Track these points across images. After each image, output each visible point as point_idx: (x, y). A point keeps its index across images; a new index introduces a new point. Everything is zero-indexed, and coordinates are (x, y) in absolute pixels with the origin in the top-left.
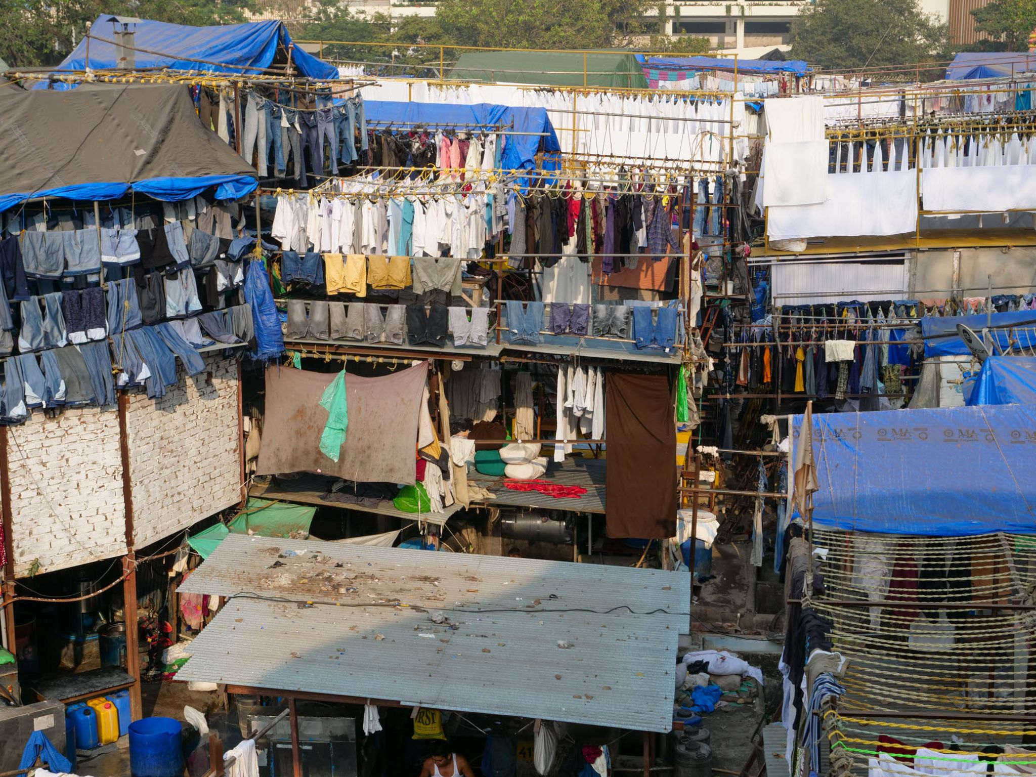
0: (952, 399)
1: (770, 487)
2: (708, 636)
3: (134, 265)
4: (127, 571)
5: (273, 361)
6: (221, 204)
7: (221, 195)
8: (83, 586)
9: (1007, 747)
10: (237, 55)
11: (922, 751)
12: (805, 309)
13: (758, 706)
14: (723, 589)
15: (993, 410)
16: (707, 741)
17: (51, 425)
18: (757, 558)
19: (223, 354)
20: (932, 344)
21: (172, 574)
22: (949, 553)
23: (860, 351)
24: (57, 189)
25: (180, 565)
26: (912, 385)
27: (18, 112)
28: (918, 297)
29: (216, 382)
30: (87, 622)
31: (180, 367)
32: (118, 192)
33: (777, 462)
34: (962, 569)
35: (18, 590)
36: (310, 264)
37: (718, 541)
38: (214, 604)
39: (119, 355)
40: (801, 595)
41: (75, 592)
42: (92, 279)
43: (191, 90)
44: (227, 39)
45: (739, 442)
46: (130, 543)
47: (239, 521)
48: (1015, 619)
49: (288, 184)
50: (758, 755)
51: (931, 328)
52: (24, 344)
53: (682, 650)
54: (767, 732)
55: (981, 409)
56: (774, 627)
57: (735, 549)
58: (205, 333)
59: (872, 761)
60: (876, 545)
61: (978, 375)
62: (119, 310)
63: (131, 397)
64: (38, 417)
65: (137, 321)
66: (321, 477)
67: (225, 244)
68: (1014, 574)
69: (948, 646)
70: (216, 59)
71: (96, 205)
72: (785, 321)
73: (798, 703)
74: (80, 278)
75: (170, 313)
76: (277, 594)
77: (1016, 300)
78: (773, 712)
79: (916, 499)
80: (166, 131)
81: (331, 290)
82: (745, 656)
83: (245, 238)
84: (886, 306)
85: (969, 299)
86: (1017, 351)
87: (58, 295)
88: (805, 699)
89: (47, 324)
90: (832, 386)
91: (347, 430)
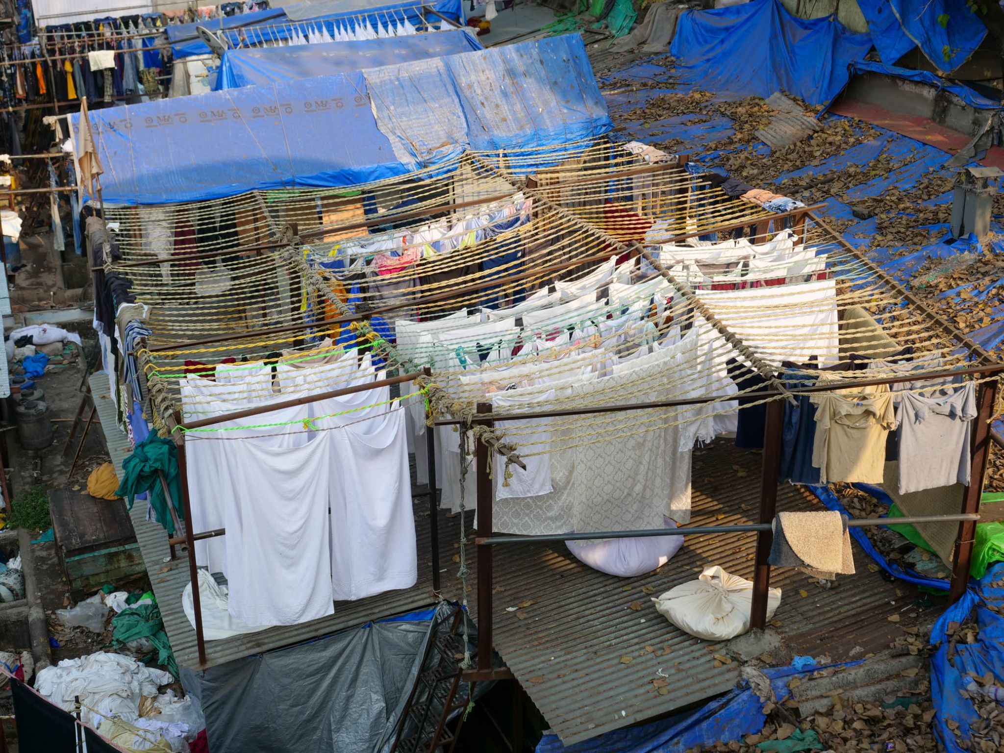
0: (199, 89)
1: (60, 183)
2: (28, 315)
9: (284, 351)
11: (220, 367)
12: (66, 27)
13: (81, 363)
14: (35, 274)
15: (235, 92)
16: (42, 398)
18: (60, 243)
20: (178, 47)
22: (217, 212)
23: (119, 59)
26: (167, 84)
28: (161, 9)
33: (64, 164)
34: (229, 225)
37: (23, 235)
40: (103, 262)
45: (25, 149)
48: (276, 255)
50: (87, 401)
51: (174, 35)
53: (7, 330)
54: (93, 381)
55: (226, 92)
56: (84, 297)
57: (39, 240)
59: (182, 382)
60: (158, 214)
61: (220, 68)
68: (270, 221)
69: (227, 285)
72: (50, 38)
73: (115, 350)
77: (240, 6)
78: (95, 362)
79: (186, 172)
82: (63, 326)
84: (135, 19)
85: (203, 8)
86: (246, 46)
88: (120, 346)
90: (100, 92)
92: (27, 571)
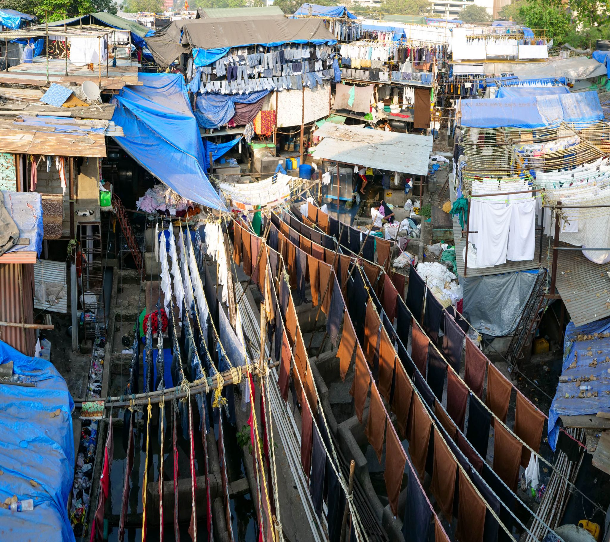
0: (492, 96)
1: (452, 117)
2: (437, 152)
3: (309, 59)
4: (302, 129)
5: (338, 82)
6: (329, 46)
7: (329, 44)
8: (291, 131)
9: (503, 177)
10: (335, 13)
11: (484, 179)
12: (461, 76)
13: (448, 169)
14: (441, 141)
15: (501, 99)
16: (436, 177)
17: (288, 93)
18: (449, 133)
19: (327, 80)
20: (488, 84)
21: (311, 131)
22: (491, 132)
23: (473, 85)
24: (293, 41)
25: (313, 129)
26: (484, 93)
27: (286, 23)
28: (486, 73)
29: (325, 86)
30: (291, 140)
31: (317, 82)
32: (306, 42)
33: (453, 111)
34: (494, 137)
35: (278, 130)
36: (348, 60)
37: (440, 129)
38: (320, 139)
39: (304, 78)
40: (458, 142)
41: (289, 132)
42: (299, 61)
43: (324, 20)
44: (333, 10)
45: (445, 106)
46: (303, 122)
47: (328, 119)
48: (505, 147)
49: (344, 42)
50: (447, 181)
51: (488, 81)
52: (283, 74)
53: (430, 155)
54: (450, 175)
55: (499, 99)
56: (452, 150)
57: (444, 131)
58: (323, 75)
59: (473, 182)
60: (475, 130)
61: (498, 91)
62: (304, 68)
63: (306, 88)
64: (285, 91)
65: (308, 71)
66: (348, 110)
67: (329, 55)
68: (505, 136)
69: (491, 154)
70: (330, 14)
71: (301, 44)
72: (456, 78)
73: (457, 168)
74: (297, 60)
75: (316, 70)
76: (336, 137)
77: (506, 75)
78: (451, 171)
79: (485, 119)
80: (318, 29)
81: (352, 67)
82: (445, 157)
83: (334, 54)
84: (478, 75)
85: (497, 74)
86: (506, 86)
87: (291, 64)
88: (458, 167)
89: (289, 70)
90: (466, 93)
91: (354, 99)
92: (422, 230)
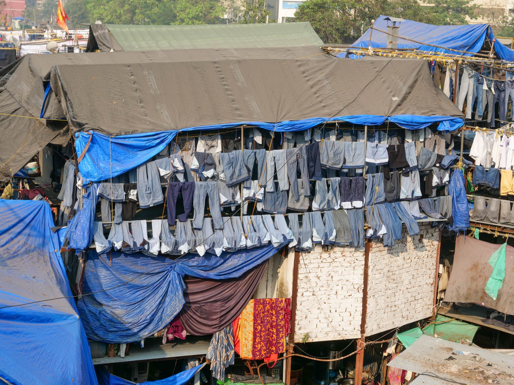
3: (385, 166)
4: (359, 348)
5: (461, 232)
6: (440, 133)
7: (441, 128)
8: (332, 353)
10: (459, 43)
17: (325, 255)
19: (431, 225)
21: (385, 354)
24: (344, 117)
25: (391, 350)
27: (327, 70)
29: (425, 241)
30: (332, 375)
31: (404, 229)
32: (380, 121)
35: (295, 350)
36: (491, 175)
38: (408, 377)
39: (369, 218)
41: (327, 356)
42: (359, 171)
43: (430, 63)
44: (454, 34)
46: (363, 332)
47: (429, 328)
49: (483, 124)
52: (315, 206)
58: (422, 210)
62: (372, 191)
63: (373, 244)
64: (318, 249)
65: (382, 199)
66: (484, 308)
67: (440, 158)
70: (446, 46)
71: (366, 128)
74: (352, 170)
75: (402, 196)
76: (448, 377)
80: (412, 87)
81: (503, 192)
83: (453, 155)
87: (338, 179)
89: (330, 195)
91: (504, 281)
